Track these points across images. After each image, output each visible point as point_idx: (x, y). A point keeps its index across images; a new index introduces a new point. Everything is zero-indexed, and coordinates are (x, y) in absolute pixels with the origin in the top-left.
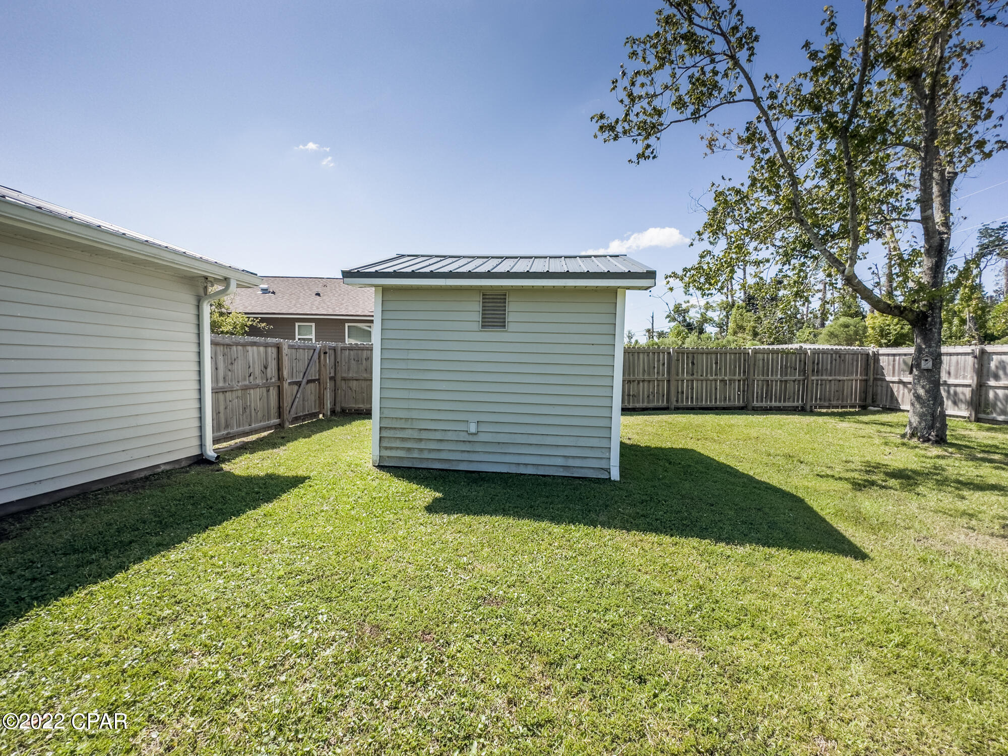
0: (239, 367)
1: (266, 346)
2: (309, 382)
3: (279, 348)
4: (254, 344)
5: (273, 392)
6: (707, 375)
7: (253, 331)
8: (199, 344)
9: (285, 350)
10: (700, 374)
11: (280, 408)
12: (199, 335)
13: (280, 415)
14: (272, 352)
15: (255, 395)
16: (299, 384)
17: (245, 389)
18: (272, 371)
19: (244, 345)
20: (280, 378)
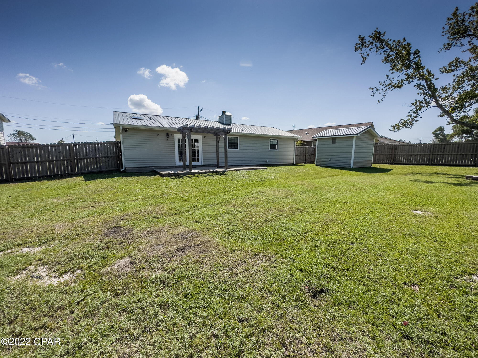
0: (299, 151)
1: (304, 148)
2: (312, 155)
3: (306, 148)
4: (302, 148)
5: (304, 157)
6: (452, 152)
7: (303, 145)
8: (294, 148)
9: (307, 148)
10: (448, 151)
11: (305, 159)
12: (294, 147)
13: (305, 161)
14: (305, 149)
15: (301, 156)
16: (309, 155)
17: (300, 155)
18: (304, 152)
19: (300, 148)
20: (306, 154)
